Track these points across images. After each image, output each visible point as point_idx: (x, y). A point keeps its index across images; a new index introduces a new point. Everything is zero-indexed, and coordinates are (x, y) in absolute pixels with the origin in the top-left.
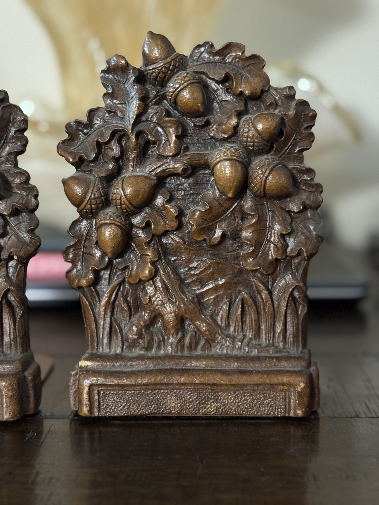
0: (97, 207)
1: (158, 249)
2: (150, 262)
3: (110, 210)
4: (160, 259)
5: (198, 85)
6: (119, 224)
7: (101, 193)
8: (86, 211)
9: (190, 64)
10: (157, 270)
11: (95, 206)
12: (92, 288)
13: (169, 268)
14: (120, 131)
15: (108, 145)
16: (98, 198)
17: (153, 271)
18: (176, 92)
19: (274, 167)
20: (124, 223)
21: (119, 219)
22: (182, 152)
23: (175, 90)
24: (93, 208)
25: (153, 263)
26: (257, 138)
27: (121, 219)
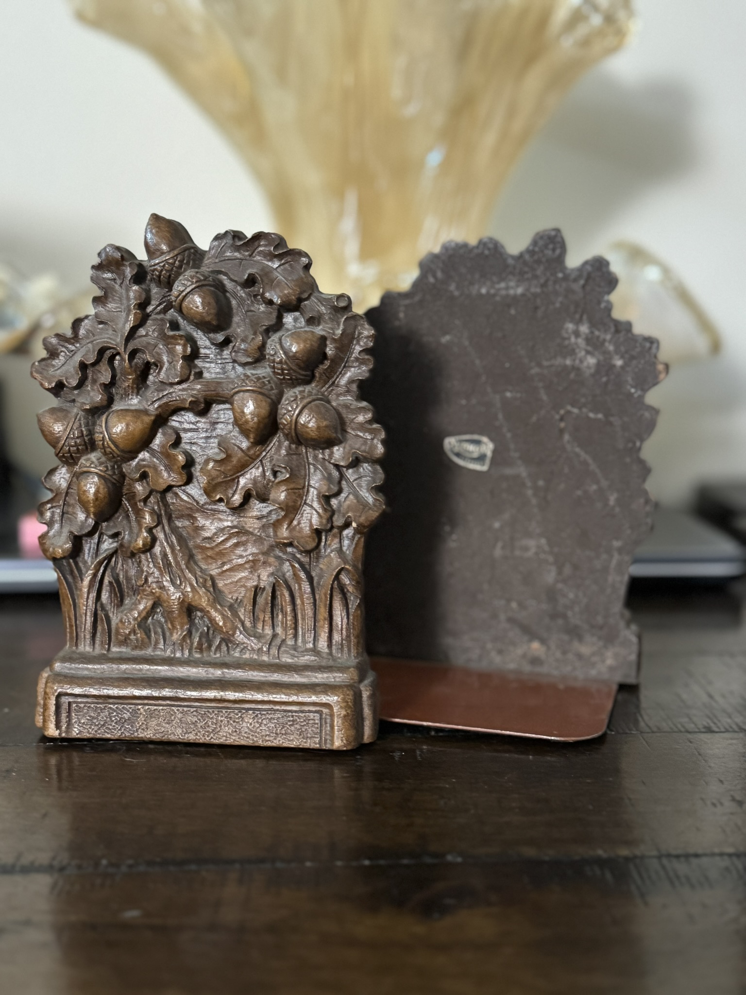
0: (78, 449)
1: (160, 510)
2: (145, 529)
3: (93, 456)
4: (159, 523)
5: (212, 289)
6: (102, 474)
7: (82, 431)
8: (63, 455)
9: (206, 261)
10: (154, 540)
11: (75, 448)
12: (71, 561)
13: (174, 537)
14: (110, 348)
15: (97, 367)
16: (78, 438)
17: (149, 539)
18: (180, 297)
19: (310, 402)
20: (110, 473)
21: (104, 467)
22: (192, 378)
23: (179, 295)
24: (71, 451)
25: (150, 530)
26: (286, 363)
27: (107, 467)
